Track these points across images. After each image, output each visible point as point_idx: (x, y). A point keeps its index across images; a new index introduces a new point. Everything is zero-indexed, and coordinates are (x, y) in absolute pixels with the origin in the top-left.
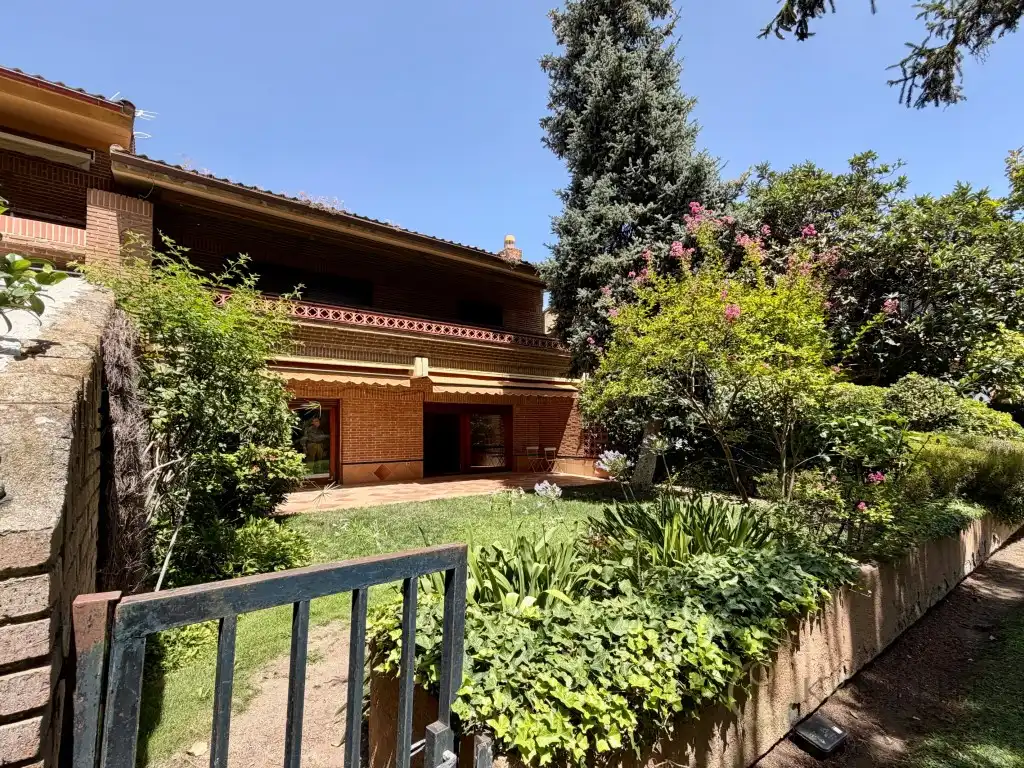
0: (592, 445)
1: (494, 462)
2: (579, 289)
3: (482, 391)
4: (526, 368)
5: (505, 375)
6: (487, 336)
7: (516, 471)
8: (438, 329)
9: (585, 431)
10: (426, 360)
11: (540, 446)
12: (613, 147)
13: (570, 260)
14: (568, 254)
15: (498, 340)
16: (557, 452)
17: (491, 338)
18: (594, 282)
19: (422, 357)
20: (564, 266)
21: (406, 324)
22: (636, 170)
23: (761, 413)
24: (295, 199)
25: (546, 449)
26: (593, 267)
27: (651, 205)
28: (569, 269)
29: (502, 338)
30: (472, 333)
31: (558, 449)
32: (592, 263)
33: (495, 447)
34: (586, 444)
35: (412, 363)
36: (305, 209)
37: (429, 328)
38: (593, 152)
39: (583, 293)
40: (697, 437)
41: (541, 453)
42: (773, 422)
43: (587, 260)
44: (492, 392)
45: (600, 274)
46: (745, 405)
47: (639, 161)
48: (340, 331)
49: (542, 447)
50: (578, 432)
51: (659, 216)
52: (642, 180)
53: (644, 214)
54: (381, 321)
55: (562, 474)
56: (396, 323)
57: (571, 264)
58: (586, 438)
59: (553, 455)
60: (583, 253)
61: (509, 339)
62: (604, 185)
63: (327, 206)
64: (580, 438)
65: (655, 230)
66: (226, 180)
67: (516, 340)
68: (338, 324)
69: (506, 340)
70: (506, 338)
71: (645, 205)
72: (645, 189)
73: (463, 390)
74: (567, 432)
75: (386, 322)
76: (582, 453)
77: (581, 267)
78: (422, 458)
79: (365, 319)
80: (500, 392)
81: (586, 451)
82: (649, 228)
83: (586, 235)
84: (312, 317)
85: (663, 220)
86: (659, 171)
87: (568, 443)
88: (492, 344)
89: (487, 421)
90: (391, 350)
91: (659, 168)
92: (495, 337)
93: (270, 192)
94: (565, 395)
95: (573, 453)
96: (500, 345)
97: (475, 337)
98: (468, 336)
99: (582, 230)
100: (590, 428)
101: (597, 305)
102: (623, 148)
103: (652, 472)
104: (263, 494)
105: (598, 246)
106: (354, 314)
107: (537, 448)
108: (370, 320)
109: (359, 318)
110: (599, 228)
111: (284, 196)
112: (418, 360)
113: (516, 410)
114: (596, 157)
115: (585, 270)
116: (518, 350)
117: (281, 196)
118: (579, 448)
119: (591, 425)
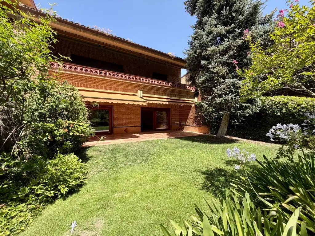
0: (198, 122)
1: (163, 127)
2: (202, 61)
3: (161, 103)
4: (176, 95)
5: (169, 97)
6: (163, 83)
7: (171, 130)
8: (146, 80)
9: (196, 117)
10: (142, 91)
11: (179, 122)
12: (217, 4)
13: (198, 50)
14: (197, 47)
15: (167, 85)
16: (185, 124)
17: (164, 84)
18: (208, 58)
19: (140, 90)
20: (195, 52)
21: (135, 78)
22: (226, 12)
23: (271, 110)
24: (93, 29)
25: (182, 123)
26: (208, 52)
27: (233, 25)
28: (197, 53)
29: (168, 84)
30: (158, 82)
31: (186, 123)
32: (207, 50)
33: (164, 122)
34: (196, 121)
35: (137, 92)
36: (97, 33)
37: (143, 80)
38: (207, 8)
39: (203, 62)
40: (241, 119)
41: (180, 124)
42: (277, 113)
43: (205, 49)
44: (165, 103)
45: (210, 55)
46: (263, 107)
47: (228, 8)
48: (111, 80)
49: (180, 122)
50: (193, 117)
51: (236, 30)
52: (228, 16)
53: (229, 30)
54: (126, 77)
55: (187, 131)
56: (131, 78)
57: (199, 51)
58: (196, 119)
59: (184, 125)
60: (204, 46)
61: (171, 85)
62: (213, 19)
63: (105, 32)
64: (194, 119)
65: (233, 36)
66: (66, 20)
67: (173, 85)
68: (110, 77)
69: (169, 85)
70: (170, 84)
71: (230, 26)
72: (229, 20)
73: (155, 102)
74: (189, 117)
75: (128, 77)
76: (194, 124)
77: (202, 52)
78: (140, 125)
79: (120, 76)
80: (167, 103)
81: (196, 124)
82: (231, 35)
83: (206, 39)
84: (101, 74)
85: (238, 31)
86: (236, 11)
87: (190, 121)
88: (165, 86)
89: (161, 114)
90: (129, 88)
91: (236, 10)
92: (166, 84)
93: (83, 26)
94: (189, 105)
95: (190, 124)
96: (167, 86)
97: (159, 83)
98: (156, 83)
99: (204, 37)
100: (198, 116)
101: (209, 67)
102: (220, 4)
103: (225, 132)
104: (69, 142)
105: (210, 43)
106: (116, 74)
107: (178, 123)
108: (122, 76)
109: (118, 76)
110: (210, 36)
111: (89, 27)
112: (139, 91)
113: (172, 110)
114: (208, 10)
115: (204, 53)
116: (173, 89)
117: (88, 27)
118: (193, 123)
119: (198, 115)
